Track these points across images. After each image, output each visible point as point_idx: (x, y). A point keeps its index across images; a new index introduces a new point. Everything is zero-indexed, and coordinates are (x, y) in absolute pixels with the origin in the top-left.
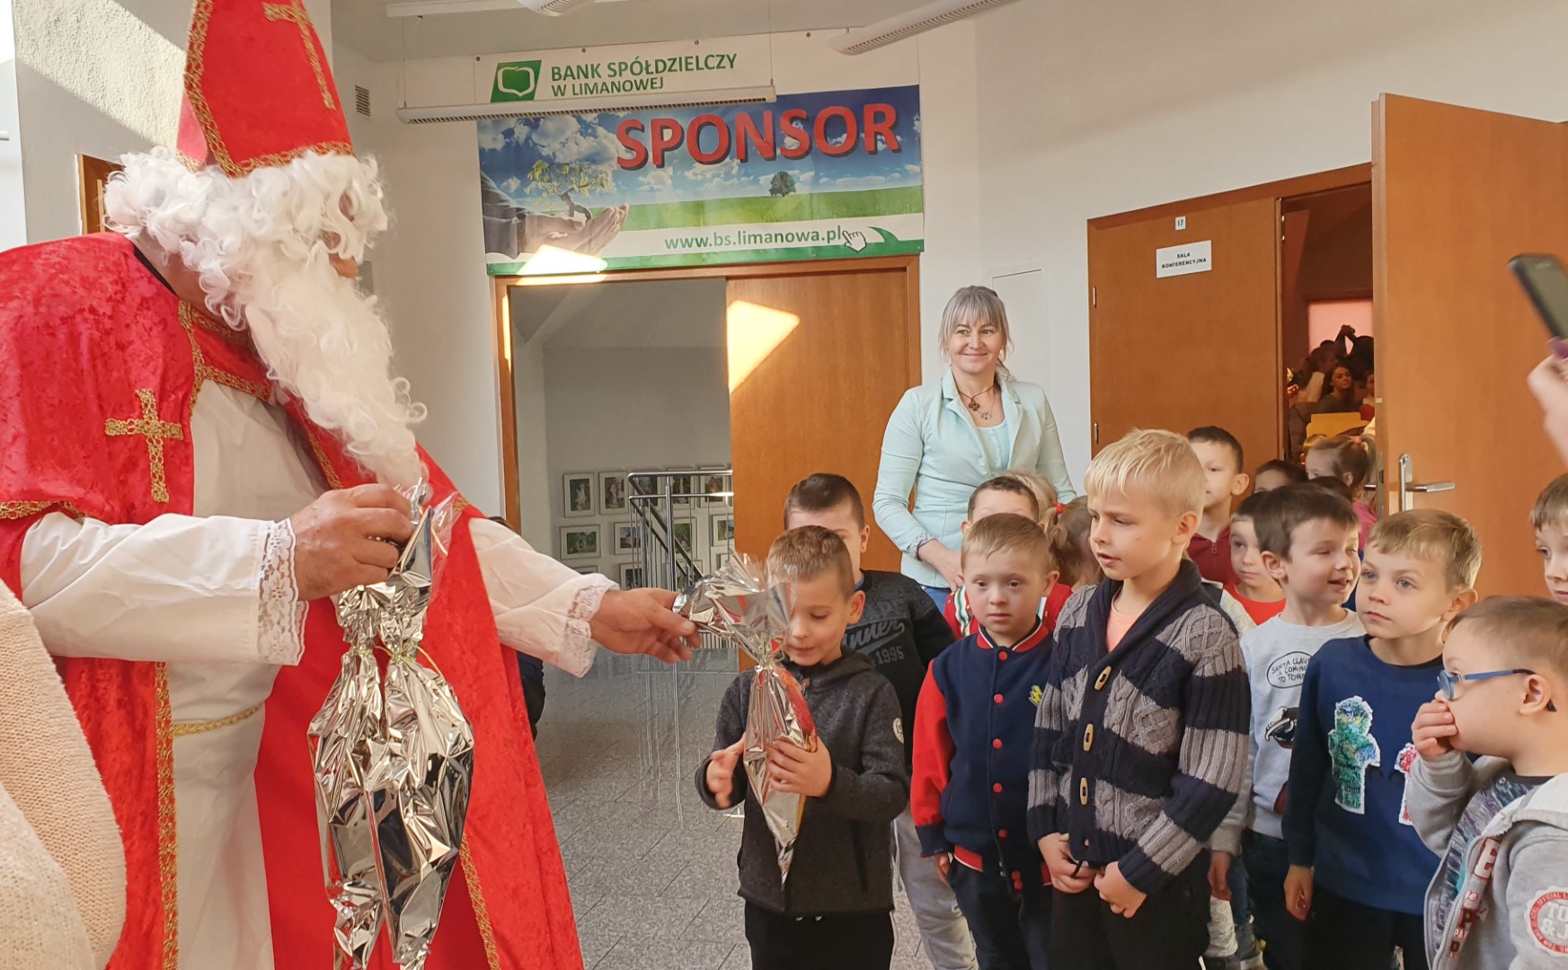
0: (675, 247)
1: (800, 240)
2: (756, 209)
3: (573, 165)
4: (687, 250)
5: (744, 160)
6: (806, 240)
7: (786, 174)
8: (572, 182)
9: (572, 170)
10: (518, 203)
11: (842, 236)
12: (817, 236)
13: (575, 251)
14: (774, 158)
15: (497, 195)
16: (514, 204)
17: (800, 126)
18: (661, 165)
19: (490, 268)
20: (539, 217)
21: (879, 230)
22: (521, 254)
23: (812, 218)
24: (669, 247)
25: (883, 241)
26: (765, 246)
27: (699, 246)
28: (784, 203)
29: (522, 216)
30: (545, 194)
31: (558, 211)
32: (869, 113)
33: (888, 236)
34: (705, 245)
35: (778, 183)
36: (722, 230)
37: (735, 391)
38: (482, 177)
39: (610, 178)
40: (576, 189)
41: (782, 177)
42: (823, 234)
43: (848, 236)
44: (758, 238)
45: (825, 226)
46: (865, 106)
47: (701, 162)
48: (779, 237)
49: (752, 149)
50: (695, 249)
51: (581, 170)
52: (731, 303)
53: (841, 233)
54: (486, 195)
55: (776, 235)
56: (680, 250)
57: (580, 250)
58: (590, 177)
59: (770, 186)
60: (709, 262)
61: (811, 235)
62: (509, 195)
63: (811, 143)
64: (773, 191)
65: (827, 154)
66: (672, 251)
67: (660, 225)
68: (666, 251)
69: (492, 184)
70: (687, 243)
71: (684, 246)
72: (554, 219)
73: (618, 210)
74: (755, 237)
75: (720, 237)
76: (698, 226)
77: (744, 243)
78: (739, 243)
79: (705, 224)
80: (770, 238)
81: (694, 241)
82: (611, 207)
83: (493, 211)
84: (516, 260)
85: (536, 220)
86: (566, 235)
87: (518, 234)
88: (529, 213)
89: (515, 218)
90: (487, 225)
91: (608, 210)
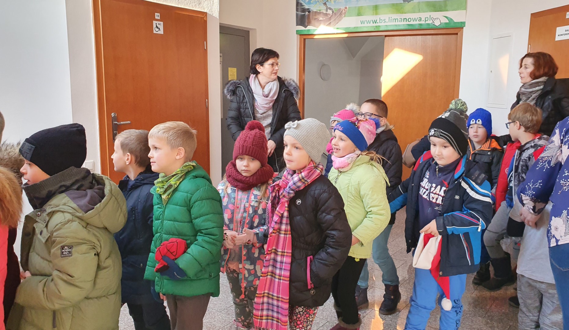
0: (364, 23)
1: (413, 21)
2: (397, 8)
4: (369, 25)
10: (308, 7)
11: (431, 20)
12: (420, 19)
13: (327, 25)
15: (301, 3)
16: (307, 7)
19: (297, 31)
20: (316, 12)
21: (446, 17)
23: (419, 12)
24: (362, 23)
25: (448, 22)
26: (399, 23)
27: (373, 23)
28: (408, 6)
29: (309, 12)
30: (318, 3)
31: (322, 10)
33: (450, 20)
34: (376, 23)
36: (382, 17)
40: (329, 1)
42: (423, 19)
44: (397, 20)
45: (424, 15)
48: (405, 20)
53: (431, 18)
54: (298, 3)
57: (329, 25)
60: (377, 30)
61: (418, 19)
62: (305, 3)
64: (404, 1)
66: (363, 25)
67: (359, 14)
68: (359, 25)
71: (367, 23)
72: (320, 13)
73: (344, 9)
75: (382, 20)
76: (374, 15)
77: (391, 22)
78: (389, 22)
79: (376, 14)
80: (402, 20)
81: (372, 21)
82: (342, 8)
83: (299, 10)
84: (306, 29)
85: (314, 13)
86: (324, 19)
87: (308, 18)
88: (312, 10)
89: (307, 12)
90: (297, 15)
91: (340, 9)
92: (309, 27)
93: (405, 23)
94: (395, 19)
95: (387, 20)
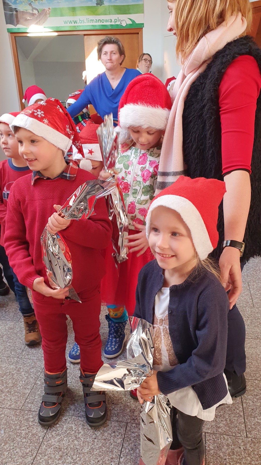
0: (67, 23)
1: (106, 22)
2: (92, 10)
4: (71, 24)
10: (15, 6)
11: (119, 21)
12: (111, 21)
15: (8, 3)
19: (8, 29)
20: (23, 12)
21: (130, 19)
23: (109, 14)
26: (95, 24)
27: (75, 23)
28: (101, 9)
29: (17, 11)
30: (23, 3)
31: (29, 10)
33: (133, 21)
35: (99, 1)
36: (82, 18)
40: (33, 1)
42: (113, 20)
43: (121, 21)
44: (93, 21)
45: (113, 17)
50: (73, 24)
54: (4, 3)
55: (99, 20)
56: (69, 25)
59: (96, 2)
60: (78, 29)
61: (109, 20)
62: (12, 3)
64: (97, 4)
66: (66, 25)
67: (62, 15)
68: (63, 25)
70: (71, 22)
72: (27, 13)
73: (48, 9)
74: (92, 20)
75: (81, 20)
76: (74, 16)
77: (89, 23)
78: (87, 23)
79: (76, 15)
80: (97, 21)
81: (73, 21)
82: (45, 8)
83: (7, 9)
84: (17, 27)
85: (21, 12)
86: (32, 18)
87: (16, 17)
88: (19, 10)
89: (15, 12)
90: (5, 14)
91: (44, 10)
92: (19, 26)
93: (100, 24)
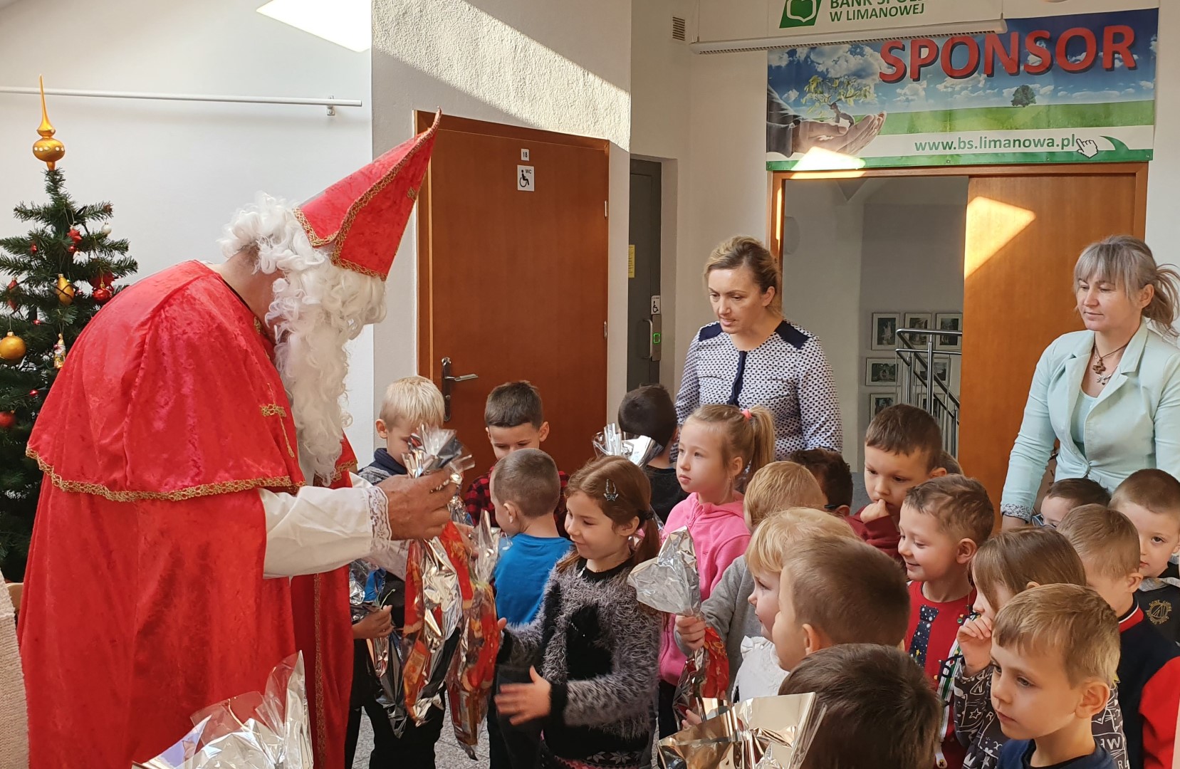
0: (923, 149)
1: (1036, 146)
2: (999, 118)
3: (842, 79)
4: (934, 152)
5: (990, 75)
6: (1042, 146)
7: (1028, 87)
8: (840, 94)
9: (841, 83)
10: (795, 111)
11: (1075, 144)
12: (1051, 143)
13: (838, 152)
14: (1018, 73)
15: (779, 104)
16: (791, 112)
17: (1043, 45)
18: (917, 79)
19: (768, 164)
20: (811, 123)
21: (1110, 139)
22: (794, 153)
23: (1049, 127)
24: (918, 149)
25: (1114, 148)
26: (1003, 150)
27: (945, 148)
28: (1023, 113)
29: (797, 123)
30: (817, 104)
31: (826, 118)
32: (1109, 33)
33: (1119, 144)
34: (950, 148)
35: (1019, 96)
36: (966, 136)
37: (970, 276)
38: (768, 90)
39: (872, 91)
40: (843, 99)
41: (1023, 91)
42: (1058, 141)
43: (1081, 143)
44: (998, 143)
45: (1059, 134)
46: (1106, 28)
47: (951, 77)
48: (1017, 143)
49: (998, 65)
50: (941, 151)
51: (849, 83)
52: (972, 200)
53: (1075, 140)
54: (771, 104)
55: (1014, 141)
56: (927, 152)
57: (843, 150)
58: (856, 89)
59: (1013, 98)
60: (952, 164)
61: (1046, 142)
62: (788, 104)
63: (1052, 61)
64: (1014, 102)
65: (1066, 70)
66: (921, 152)
67: (912, 130)
68: (914, 152)
69: (776, 95)
70: (934, 146)
71: (931, 149)
72: (822, 125)
73: (877, 117)
75: (964, 142)
76: (946, 131)
77: (985, 147)
78: (981, 147)
79: (951, 130)
80: (1009, 143)
81: (941, 144)
82: (871, 114)
83: (775, 118)
84: (790, 159)
85: (808, 125)
86: (832, 138)
87: (793, 136)
88: (803, 119)
89: (792, 124)
90: (769, 129)
91: (868, 117)
93: (1017, 150)
94: (995, 142)
95: (976, 143)
